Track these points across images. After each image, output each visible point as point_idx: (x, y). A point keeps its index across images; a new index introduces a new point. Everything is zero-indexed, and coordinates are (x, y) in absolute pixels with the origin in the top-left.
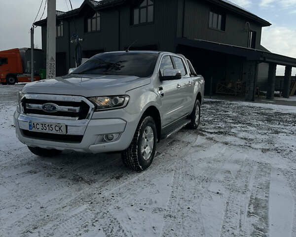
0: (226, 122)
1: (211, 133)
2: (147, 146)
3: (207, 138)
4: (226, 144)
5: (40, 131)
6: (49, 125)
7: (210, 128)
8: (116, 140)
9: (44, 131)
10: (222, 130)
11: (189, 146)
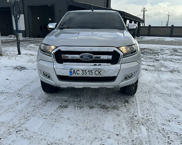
4: (147, 70)
5: (80, 75)
6: (89, 71)
8: (133, 77)
9: (84, 76)
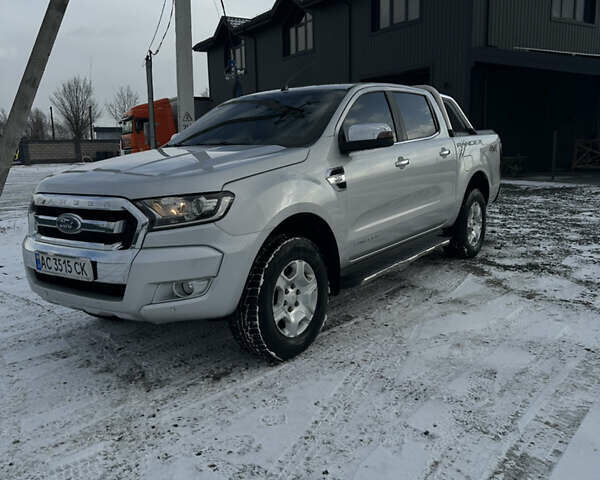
0: (560, 239)
1: (506, 268)
2: (297, 304)
3: (488, 282)
4: (530, 296)
5: (53, 272)
6: (65, 262)
7: (512, 255)
8: (202, 293)
9: (59, 274)
10: (539, 261)
11: (432, 301)
